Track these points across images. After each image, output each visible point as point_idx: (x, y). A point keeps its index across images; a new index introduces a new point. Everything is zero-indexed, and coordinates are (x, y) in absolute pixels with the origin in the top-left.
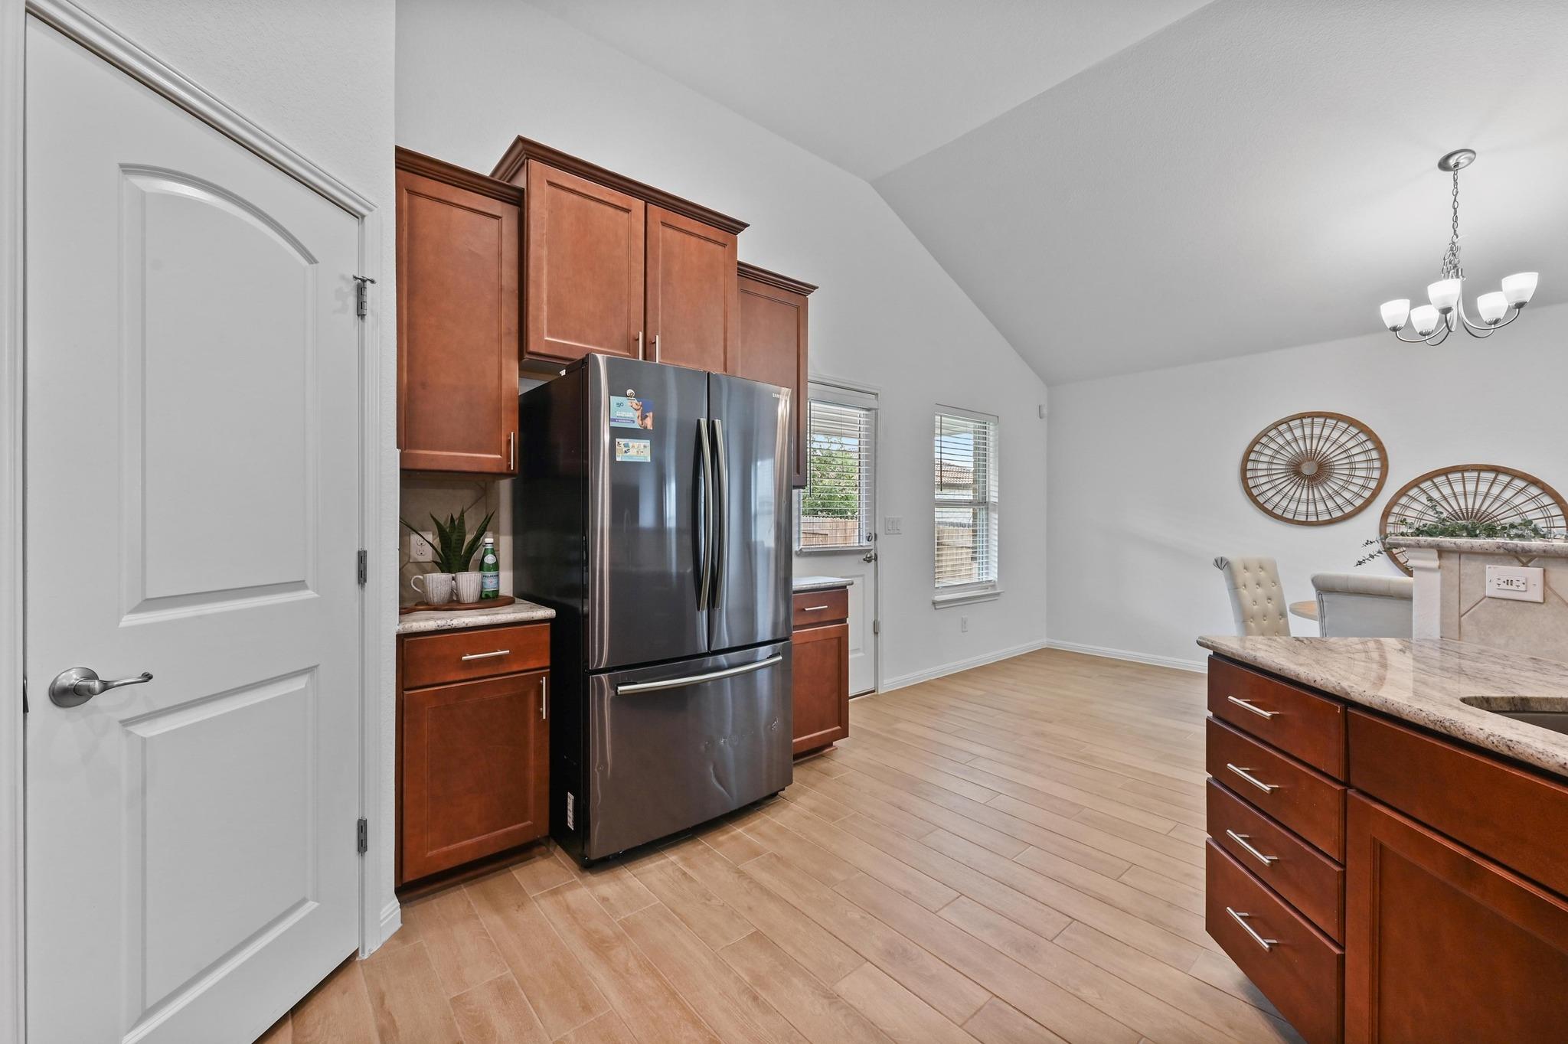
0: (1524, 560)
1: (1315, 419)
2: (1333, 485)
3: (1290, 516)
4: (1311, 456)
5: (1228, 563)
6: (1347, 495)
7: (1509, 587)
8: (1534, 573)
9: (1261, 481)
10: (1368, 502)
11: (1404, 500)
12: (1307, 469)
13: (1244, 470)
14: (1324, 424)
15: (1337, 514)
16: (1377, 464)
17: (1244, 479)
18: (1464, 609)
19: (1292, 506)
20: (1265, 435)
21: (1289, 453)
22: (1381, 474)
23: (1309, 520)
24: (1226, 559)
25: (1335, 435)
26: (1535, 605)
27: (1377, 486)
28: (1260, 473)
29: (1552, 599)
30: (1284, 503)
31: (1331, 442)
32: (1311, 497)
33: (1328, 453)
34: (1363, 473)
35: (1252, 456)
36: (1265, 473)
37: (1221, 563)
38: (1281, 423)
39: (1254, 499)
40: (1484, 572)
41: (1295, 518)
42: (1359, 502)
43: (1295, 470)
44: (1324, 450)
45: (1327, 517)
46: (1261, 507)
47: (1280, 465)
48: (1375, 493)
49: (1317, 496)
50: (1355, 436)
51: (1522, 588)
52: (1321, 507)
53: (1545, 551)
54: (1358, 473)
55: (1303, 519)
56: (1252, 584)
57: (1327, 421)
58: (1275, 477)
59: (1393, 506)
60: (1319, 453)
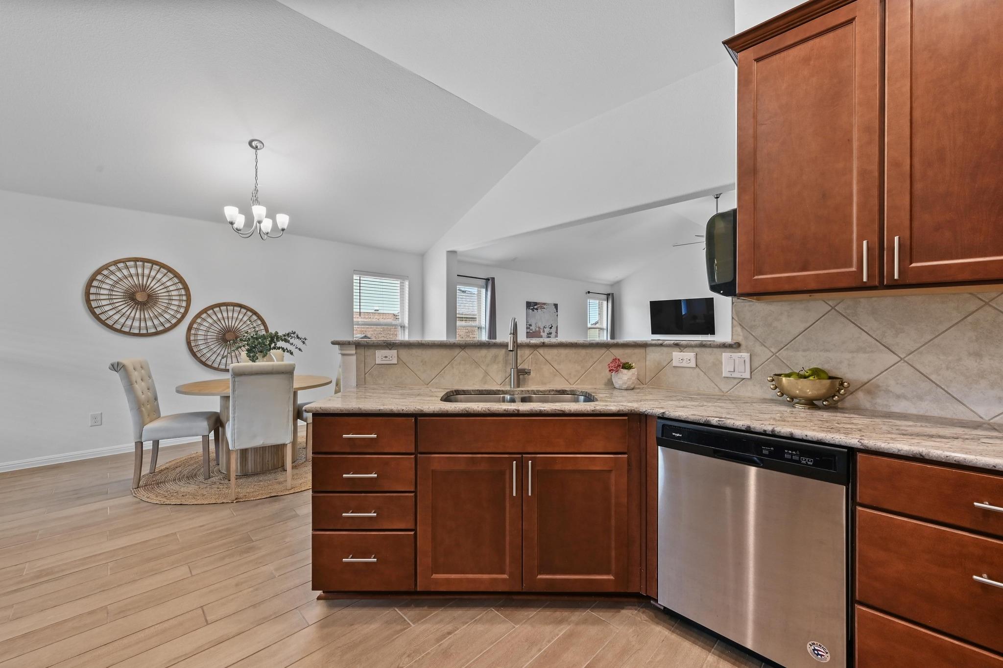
0: (390, 348)
1: (154, 266)
2: (158, 310)
3: (127, 330)
4: (143, 288)
5: (124, 366)
6: (168, 316)
7: (386, 359)
8: (394, 352)
9: (103, 303)
10: (180, 321)
11: (199, 320)
12: (140, 297)
13: (87, 294)
14: (159, 271)
15: (160, 328)
16: (184, 298)
17: (88, 301)
18: (366, 371)
19: (129, 323)
20: (106, 269)
21: (126, 284)
22: (187, 304)
23: (141, 332)
24: (121, 363)
25: (164, 280)
26: (395, 365)
27: (185, 311)
28: (102, 297)
29: (401, 362)
30: (122, 320)
31: (159, 283)
32: (142, 317)
33: (157, 290)
34: (176, 303)
35: (95, 283)
36: (107, 297)
37: (117, 367)
38: (120, 261)
39: (97, 317)
40: (375, 354)
41: (131, 331)
42: (174, 321)
43: (130, 297)
44: (154, 287)
45: (153, 330)
46: (103, 323)
47: (119, 292)
48: (184, 316)
49: (147, 316)
50: (171, 278)
51: (391, 359)
52: (149, 324)
53: (401, 343)
54: (174, 302)
55: (137, 331)
56: (139, 380)
57: (161, 269)
58: (115, 301)
59: (193, 324)
60: (148, 287)
